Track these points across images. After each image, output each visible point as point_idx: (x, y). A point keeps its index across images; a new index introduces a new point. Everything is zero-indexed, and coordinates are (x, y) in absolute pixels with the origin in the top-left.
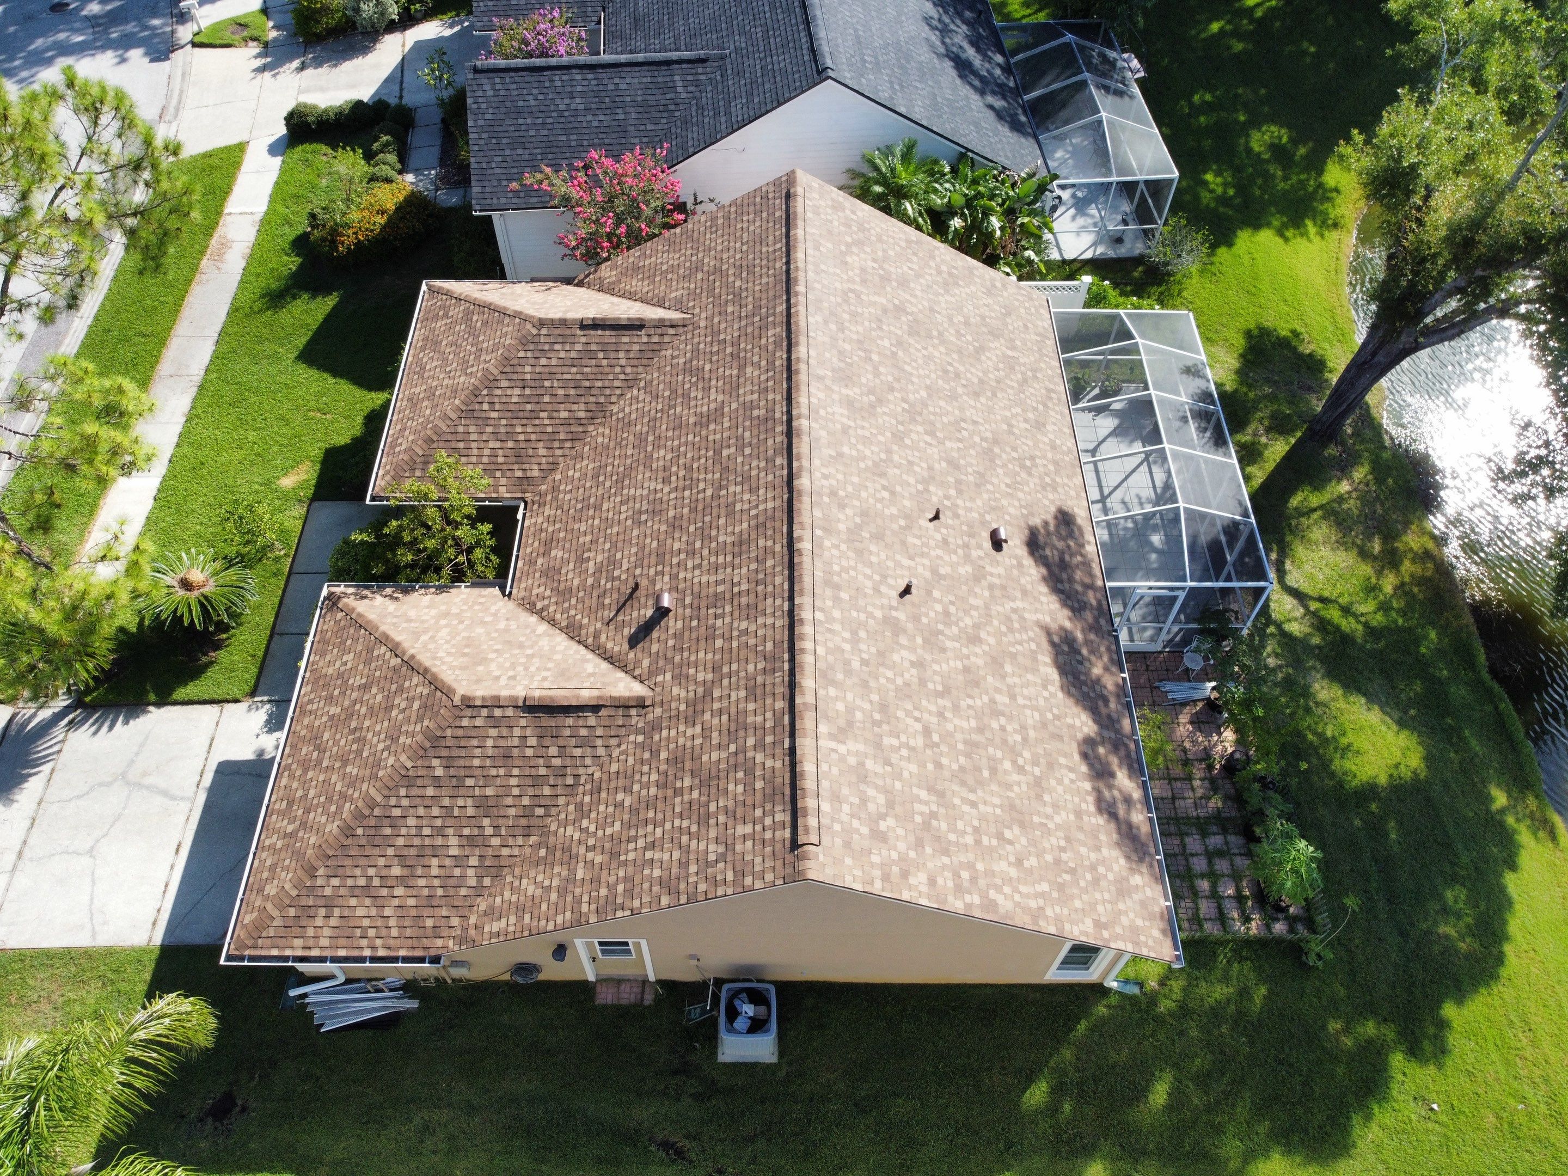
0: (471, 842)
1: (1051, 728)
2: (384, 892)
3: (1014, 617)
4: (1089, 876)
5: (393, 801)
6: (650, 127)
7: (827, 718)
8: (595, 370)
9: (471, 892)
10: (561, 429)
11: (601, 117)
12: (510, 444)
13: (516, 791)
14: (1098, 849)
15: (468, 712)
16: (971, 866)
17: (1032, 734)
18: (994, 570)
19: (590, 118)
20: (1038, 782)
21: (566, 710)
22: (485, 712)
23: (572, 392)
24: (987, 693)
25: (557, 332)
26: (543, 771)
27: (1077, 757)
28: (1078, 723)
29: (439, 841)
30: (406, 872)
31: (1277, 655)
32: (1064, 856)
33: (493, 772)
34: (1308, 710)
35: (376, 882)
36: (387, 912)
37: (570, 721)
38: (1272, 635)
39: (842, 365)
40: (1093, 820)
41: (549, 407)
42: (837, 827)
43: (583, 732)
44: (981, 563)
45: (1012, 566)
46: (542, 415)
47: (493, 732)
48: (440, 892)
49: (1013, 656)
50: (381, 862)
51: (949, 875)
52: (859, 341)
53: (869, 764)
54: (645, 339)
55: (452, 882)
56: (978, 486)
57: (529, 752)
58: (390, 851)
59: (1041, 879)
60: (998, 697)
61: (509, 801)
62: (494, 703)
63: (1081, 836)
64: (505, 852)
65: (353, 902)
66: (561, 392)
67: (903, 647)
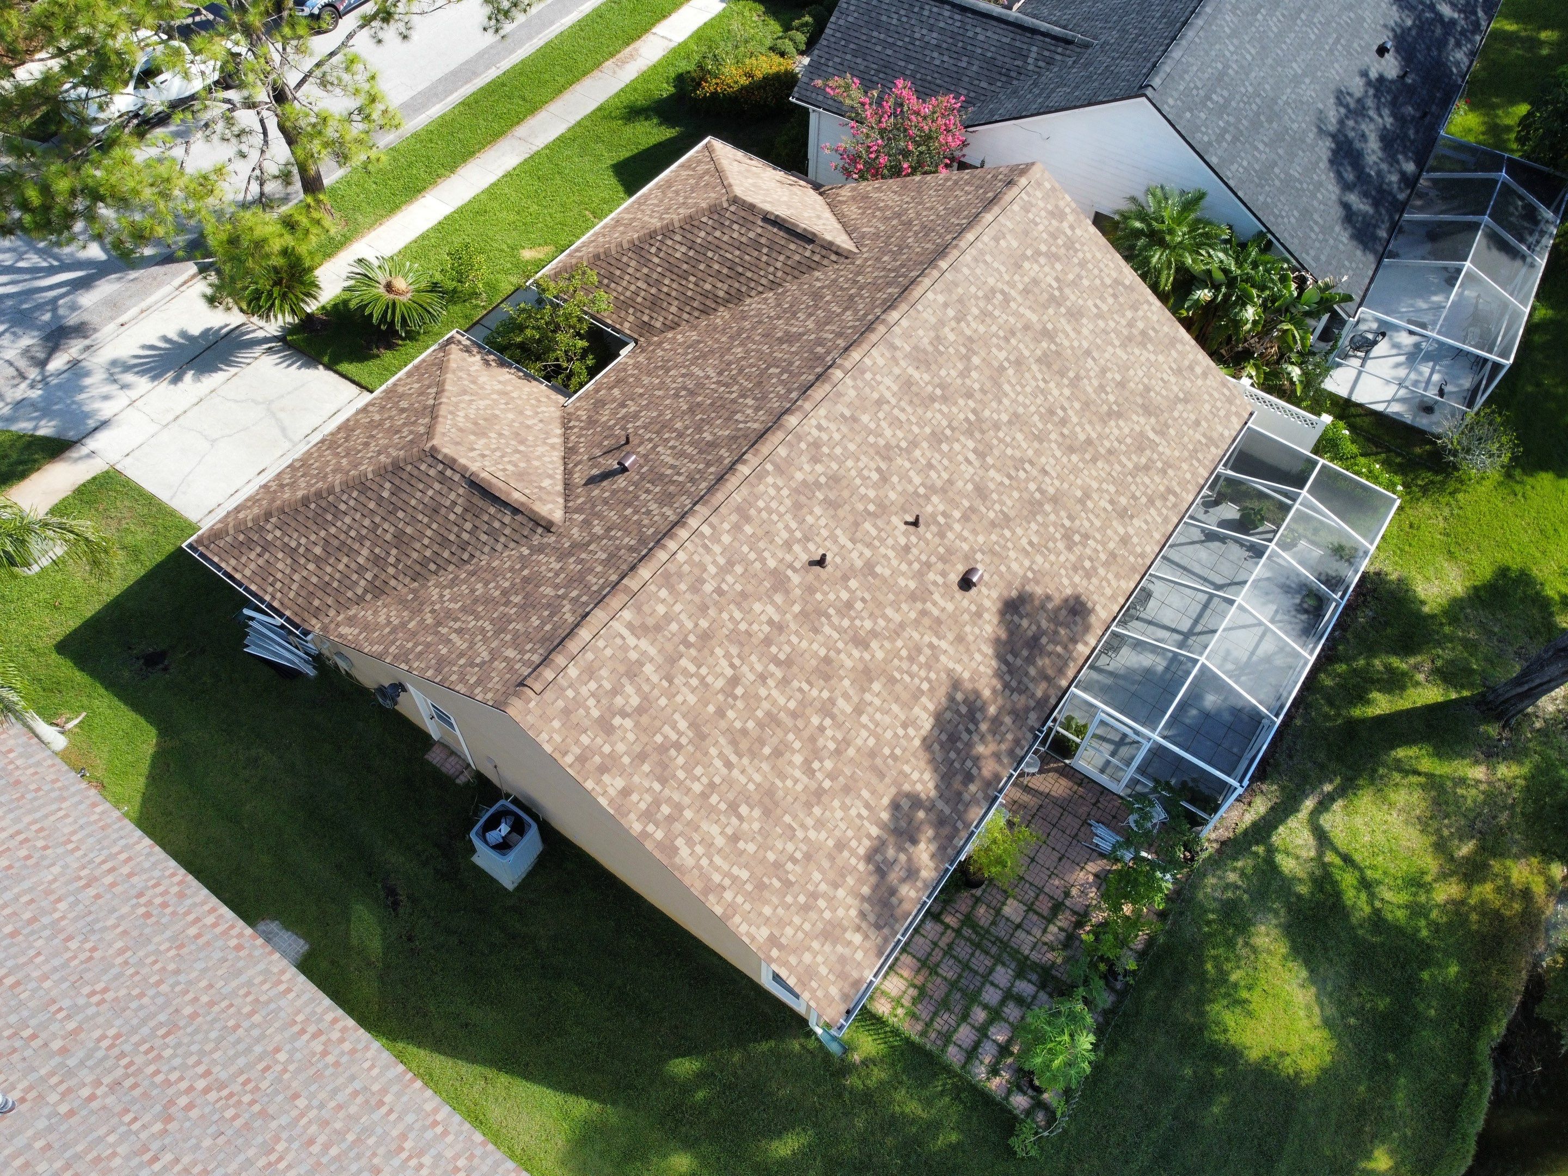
0: (377, 561)
1: (878, 761)
2: (302, 561)
3: (928, 651)
4: (802, 899)
5: (345, 497)
6: (983, 84)
7: (639, 609)
8: (753, 261)
9: (354, 598)
10: (699, 297)
11: (946, 58)
12: (653, 291)
13: (426, 541)
14: (836, 886)
15: (430, 460)
16: (679, 808)
17: (851, 752)
18: (941, 602)
19: (935, 55)
20: (819, 793)
21: (495, 499)
22: (440, 467)
23: (725, 271)
24: (832, 691)
25: (743, 214)
26: (452, 537)
27: (886, 801)
28: (915, 776)
29: (356, 546)
30: (323, 555)
31: (1243, 874)
32: (789, 866)
33: (420, 517)
34: (1230, 944)
35: (302, 550)
36: (296, 577)
37: (492, 510)
38: (1256, 854)
39: (930, 349)
40: (853, 861)
41: (700, 275)
42: (570, 693)
43: (497, 525)
44: (932, 588)
45: (967, 610)
46: (692, 279)
47: (437, 486)
48: (335, 584)
49: (892, 681)
50: (313, 537)
51: (648, 798)
52: (970, 339)
53: (648, 669)
54: (808, 254)
55: (347, 582)
56: (993, 524)
57: (452, 517)
58: (323, 533)
59: (746, 866)
60: (841, 702)
61: (417, 546)
62: (450, 464)
63: (826, 864)
64: (393, 582)
65: (280, 555)
66: (716, 266)
67: (773, 603)
